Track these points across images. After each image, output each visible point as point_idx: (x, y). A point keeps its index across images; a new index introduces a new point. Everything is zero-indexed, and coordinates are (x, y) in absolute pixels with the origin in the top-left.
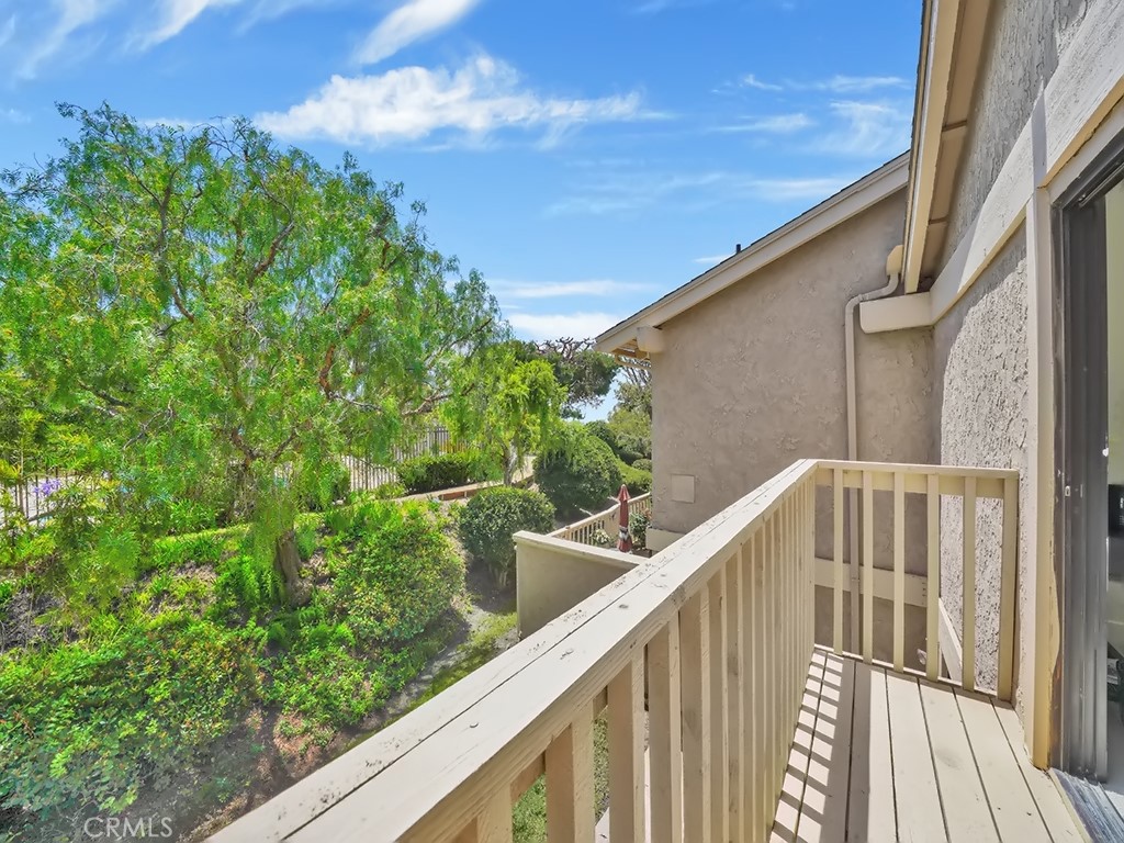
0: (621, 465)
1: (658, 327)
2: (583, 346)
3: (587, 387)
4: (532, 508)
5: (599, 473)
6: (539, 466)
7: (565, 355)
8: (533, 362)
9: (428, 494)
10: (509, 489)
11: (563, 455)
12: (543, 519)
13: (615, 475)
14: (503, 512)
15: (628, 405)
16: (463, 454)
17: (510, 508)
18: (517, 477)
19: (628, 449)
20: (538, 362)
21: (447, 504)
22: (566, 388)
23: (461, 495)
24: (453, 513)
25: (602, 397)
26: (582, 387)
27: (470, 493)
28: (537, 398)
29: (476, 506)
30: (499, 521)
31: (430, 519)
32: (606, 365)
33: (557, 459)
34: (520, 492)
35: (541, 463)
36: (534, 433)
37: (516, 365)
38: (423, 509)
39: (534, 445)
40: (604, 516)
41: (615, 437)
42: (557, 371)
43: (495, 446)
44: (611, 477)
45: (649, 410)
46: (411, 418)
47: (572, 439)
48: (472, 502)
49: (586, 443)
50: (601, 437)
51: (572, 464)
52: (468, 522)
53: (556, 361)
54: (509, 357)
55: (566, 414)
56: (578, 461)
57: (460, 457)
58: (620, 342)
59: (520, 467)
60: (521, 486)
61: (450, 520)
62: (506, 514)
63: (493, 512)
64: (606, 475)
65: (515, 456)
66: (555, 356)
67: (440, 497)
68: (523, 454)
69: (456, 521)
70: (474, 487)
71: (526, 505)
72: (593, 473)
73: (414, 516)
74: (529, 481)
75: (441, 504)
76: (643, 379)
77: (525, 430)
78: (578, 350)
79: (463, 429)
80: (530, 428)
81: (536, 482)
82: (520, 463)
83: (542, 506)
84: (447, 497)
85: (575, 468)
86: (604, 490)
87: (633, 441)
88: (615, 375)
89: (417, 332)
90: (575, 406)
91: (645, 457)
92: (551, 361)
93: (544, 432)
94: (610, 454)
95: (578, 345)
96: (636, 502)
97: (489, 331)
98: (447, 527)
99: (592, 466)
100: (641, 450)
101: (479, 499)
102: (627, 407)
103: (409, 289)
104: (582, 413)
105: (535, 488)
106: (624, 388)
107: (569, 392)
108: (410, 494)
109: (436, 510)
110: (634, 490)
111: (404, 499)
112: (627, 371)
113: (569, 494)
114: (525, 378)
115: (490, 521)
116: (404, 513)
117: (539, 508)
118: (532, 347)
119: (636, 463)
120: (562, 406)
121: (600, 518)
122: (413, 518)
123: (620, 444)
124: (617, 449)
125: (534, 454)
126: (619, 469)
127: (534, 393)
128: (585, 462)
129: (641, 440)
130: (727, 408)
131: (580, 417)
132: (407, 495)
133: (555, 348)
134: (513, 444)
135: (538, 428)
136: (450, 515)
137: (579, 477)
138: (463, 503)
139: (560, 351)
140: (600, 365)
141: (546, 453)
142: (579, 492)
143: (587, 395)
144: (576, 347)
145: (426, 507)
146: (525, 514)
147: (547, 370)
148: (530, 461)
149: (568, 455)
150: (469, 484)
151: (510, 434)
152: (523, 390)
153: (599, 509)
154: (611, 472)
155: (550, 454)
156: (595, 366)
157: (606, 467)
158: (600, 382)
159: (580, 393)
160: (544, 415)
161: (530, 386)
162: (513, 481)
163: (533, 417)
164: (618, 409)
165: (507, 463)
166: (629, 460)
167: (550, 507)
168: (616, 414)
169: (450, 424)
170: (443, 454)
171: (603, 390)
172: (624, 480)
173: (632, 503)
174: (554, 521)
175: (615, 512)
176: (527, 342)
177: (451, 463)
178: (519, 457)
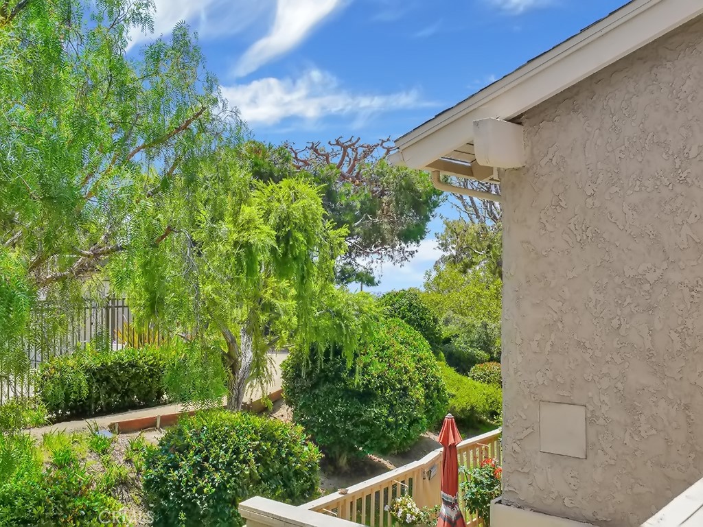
0: (445, 373)
1: (516, 120)
2: (379, 153)
3: (385, 226)
4: (279, 452)
5: (405, 389)
6: (293, 373)
7: (345, 169)
8: (284, 183)
9: (91, 421)
10: (236, 416)
11: (338, 352)
12: (298, 474)
13: (434, 391)
14: (225, 458)
15: (461, 262)
16: (155, 349)
17: (237, 452)
18: (253, 393)
19: (459, 344)
20: (293, 182)
21: (124, 440)
22: (344, 230)
23: (149, 425)
24: (135, 458)
25: (412, 247)
26: (376, 228)
27: (167, 421)
28: (288, 249)
29: (175, 448)
30: (217, 477)
31: (92, 468)
32: (420, 188)
33: (327, 361)
34: (258, 421)
35: (296, 367)
36: (286, 313)
37: (252, 187)
38: (81, 449)
39: (285, 334)
40: (413, 471)
41: (435, 320)
42: (329, 197)
43: (213, 337)
44: (427, 397)
45: (497, 269)
46: (58, 286)
47: (355, 323)
48: (169, 438)
49: (382, 334)
50: (409, 322)
51: (353, 371)
52: (161, 477)
53: (327, 179)
54: (241, 175)
55: (345, 277)
56: (366, 366)
57: (150, 352)
58: (442, 148)
59: (258, 375)
60: (261, 409)
61: (128, 471)
62: (230, 463)
63: (206, 459)
64: (418, 393)
65: (250, 354)
66: (325, 171)
67: (112, 427)
68: (264, 351)
69: (139, 471)
70: (175, 409)
71: (266, 446)
72: (393, 389)
73: (64, 463)
74: (276, 399)
75: (113, 441)
76: (491, 213)
77: (268, 307)
78: (369, 160)
79: (155, 305)
80: (279, 304)
81: (289, 403)
82: (258, 366)
83: (296, 449)
84: (125, 428)
85: (358, 379)
86: (414, 421)
87: (469, 329)
88: (436, 205)
89: (67, 132)
90: (362, 262)
91: (492, 359)
92: (319, 180)
93: (302, 312)
94: (426, 351)
95: (369, 150)
96: (473, 446)
97: (202, 129)
98: (123, 483)
99: (391, 374)
100: (486, 345)
101: (180, 433)
102: (460, 266)
103: (52, 53)
104: (376, 275)
105: (284, 414)
106: (453, 230)
107: (351, 235)
108: (59, 420)
109: (104, 452)
110: (470, 423)
111: (47, 430)
112: (461, 198)
113: (349, 426)
114: (268, 213)
115: (201, 475)
116: (45, 457)
117: (290, 454)
118: (284, 154)
119: (476, 370)
120: (339, 262)
121: (405, 474)
122: (60, 465)
123: (445, 332)
124: (438, 343)
125: (286, 350)
126: (443, 382)
127: (285, 239)
128: (377, 368)
129: (485, 326)
130: (651, 277)
131: (370, 282)
132: (53, 422)
133: (327, 156)
134: (246, 332)
135: (292, 304)
136: (128, 461)
137: (366, 395)
138: (153, 438)
139: (335, 161)
140: (410, 187)
141: (306, 349)
142: (365, 423)
143: (384, 242)
144: (365, 155)
145: (85, 446)
146: (265, 465)
147: (310, 198)
148: (277, 361)
149: (347, 354)
150: (165, 404)
151: (241, 313)
152: (263, 236)
153: (405, 455)
154: (427, 387)
155: (313, 351)
156: (400, 189)
157: (416, 377)
158: (411, 219)
159: (372, 240)
160: (303, 279)
161: (278, 228)
162: (245, 399)
163: (284, 284)
164: (443, 267)
165: (234, 368)
166: (461, 363)
167: (312, 452)
168: (440, 277)
169: (132, 294)
170: (119, 349)
171: (414, 234)
172: (451, 402)
173: (467, 448)
174: (319, 478)
175: (432, 465)
176: (276, 144)
177: (132, 365)
178: (256, 355)
